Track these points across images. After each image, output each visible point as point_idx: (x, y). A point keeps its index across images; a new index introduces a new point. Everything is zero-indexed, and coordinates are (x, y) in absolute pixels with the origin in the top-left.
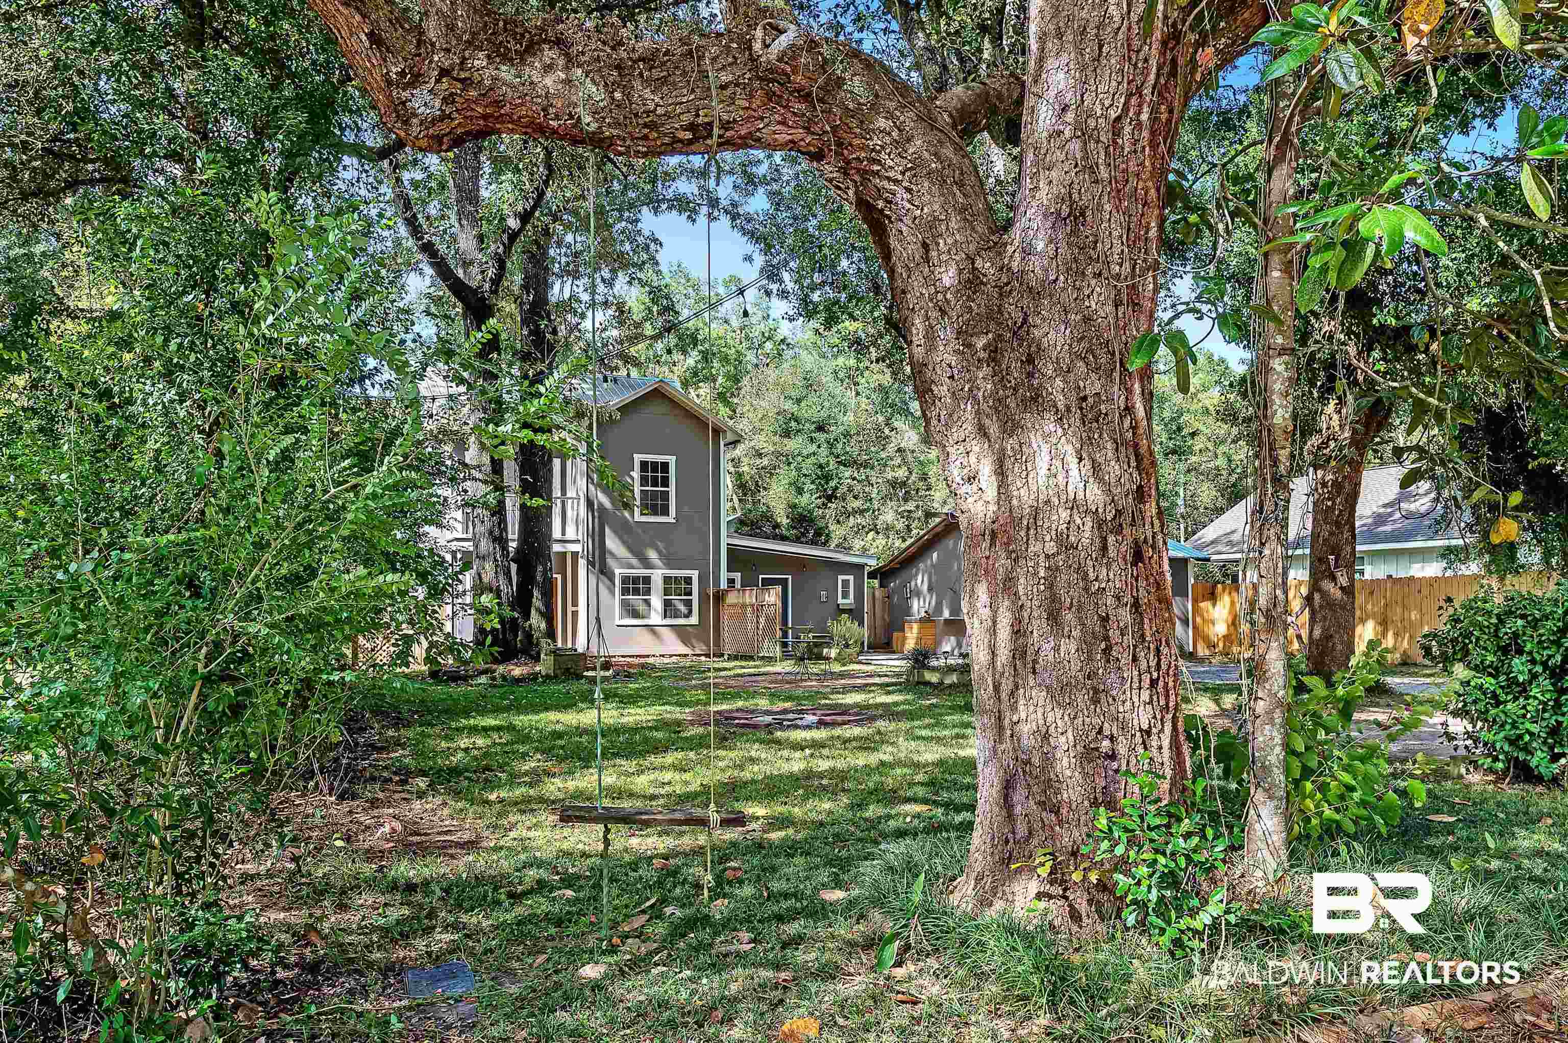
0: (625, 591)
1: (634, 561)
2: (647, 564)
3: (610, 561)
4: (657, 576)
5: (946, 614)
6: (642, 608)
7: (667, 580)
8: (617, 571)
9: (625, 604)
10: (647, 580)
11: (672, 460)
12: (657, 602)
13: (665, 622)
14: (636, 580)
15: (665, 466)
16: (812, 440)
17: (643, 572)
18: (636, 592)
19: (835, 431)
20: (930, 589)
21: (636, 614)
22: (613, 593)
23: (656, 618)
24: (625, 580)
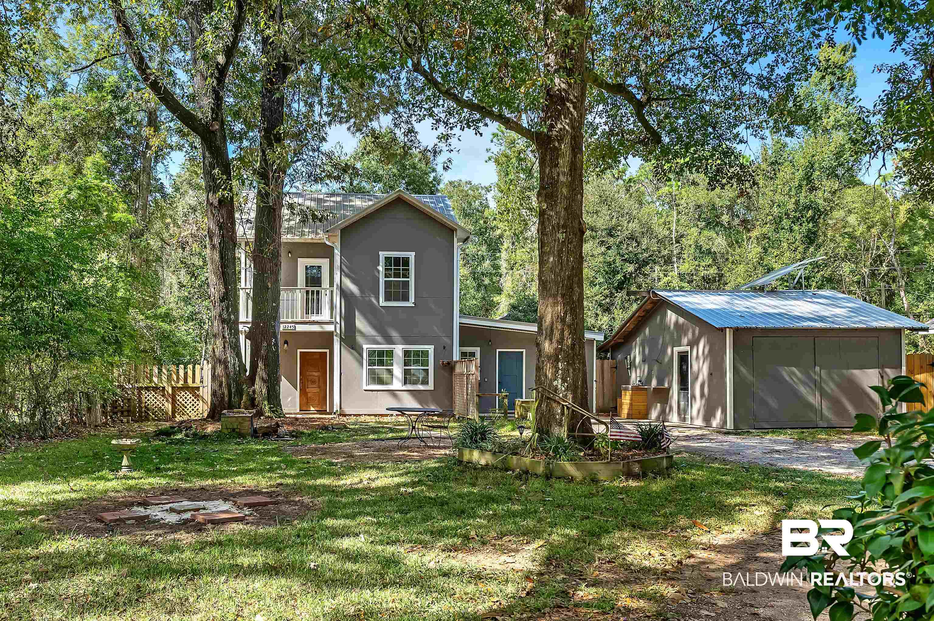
0: (371, 363)
1: (379, 339)
2: (389, 340)
3: (360, 339)
4: (399, 350)
5: (654, 383)
6: (385, 376)
7: (407, 353)
8: (365, 347)
9: (371, 373)
10: (390, 353)
11: (412, 255)
12: (398, 371)
13: (404, 388)
14: (381, 353)
15: (406, 262)
16: (602, 243)
17: (385, 347)
18: (381, 363)
19: (622, 236)
20: (644, 361)
21: (381, 381)
22: (362, 365)
23: (397, 385)
24: (371, 353)
